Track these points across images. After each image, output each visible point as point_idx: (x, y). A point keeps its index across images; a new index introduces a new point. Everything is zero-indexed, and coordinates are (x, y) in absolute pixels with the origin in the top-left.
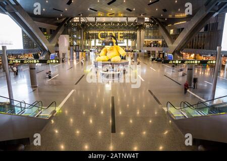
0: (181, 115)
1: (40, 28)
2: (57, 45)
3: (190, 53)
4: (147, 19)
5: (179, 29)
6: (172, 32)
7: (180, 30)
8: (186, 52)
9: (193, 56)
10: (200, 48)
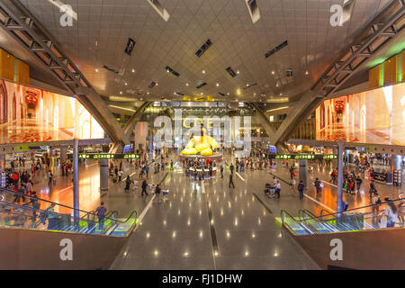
0: (301, 229)
1: (114, 114)
2: (133, 134)
3: (297, 145)
4: (241, 104)
5: (280, 116)
6: (272, 118)
7: (282, 117)
8: (291, 143)
9: (300, 148)
10: (309, 138)
